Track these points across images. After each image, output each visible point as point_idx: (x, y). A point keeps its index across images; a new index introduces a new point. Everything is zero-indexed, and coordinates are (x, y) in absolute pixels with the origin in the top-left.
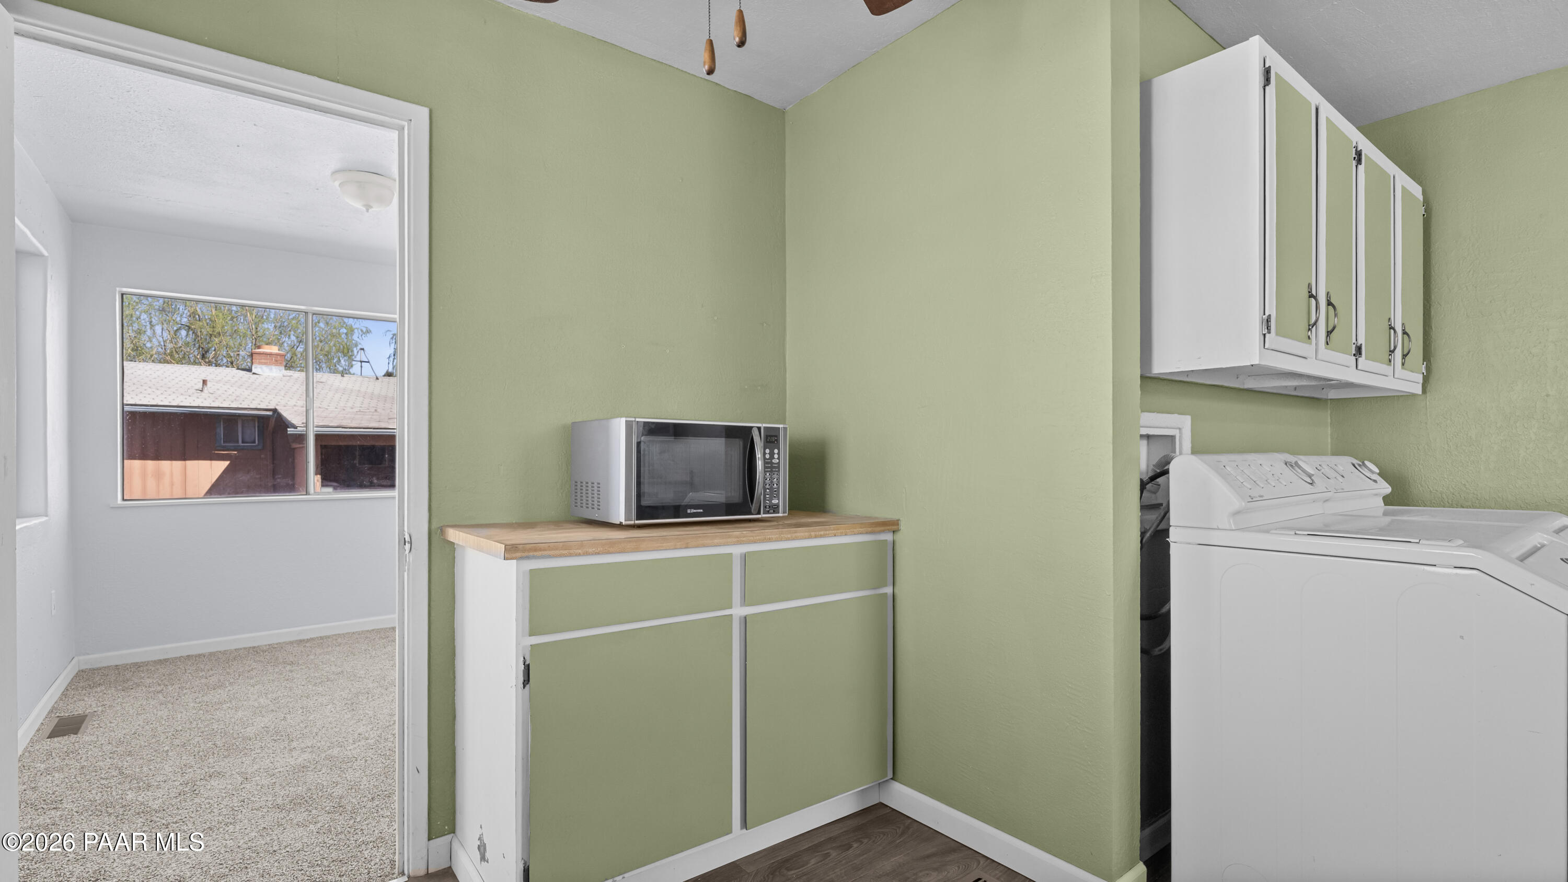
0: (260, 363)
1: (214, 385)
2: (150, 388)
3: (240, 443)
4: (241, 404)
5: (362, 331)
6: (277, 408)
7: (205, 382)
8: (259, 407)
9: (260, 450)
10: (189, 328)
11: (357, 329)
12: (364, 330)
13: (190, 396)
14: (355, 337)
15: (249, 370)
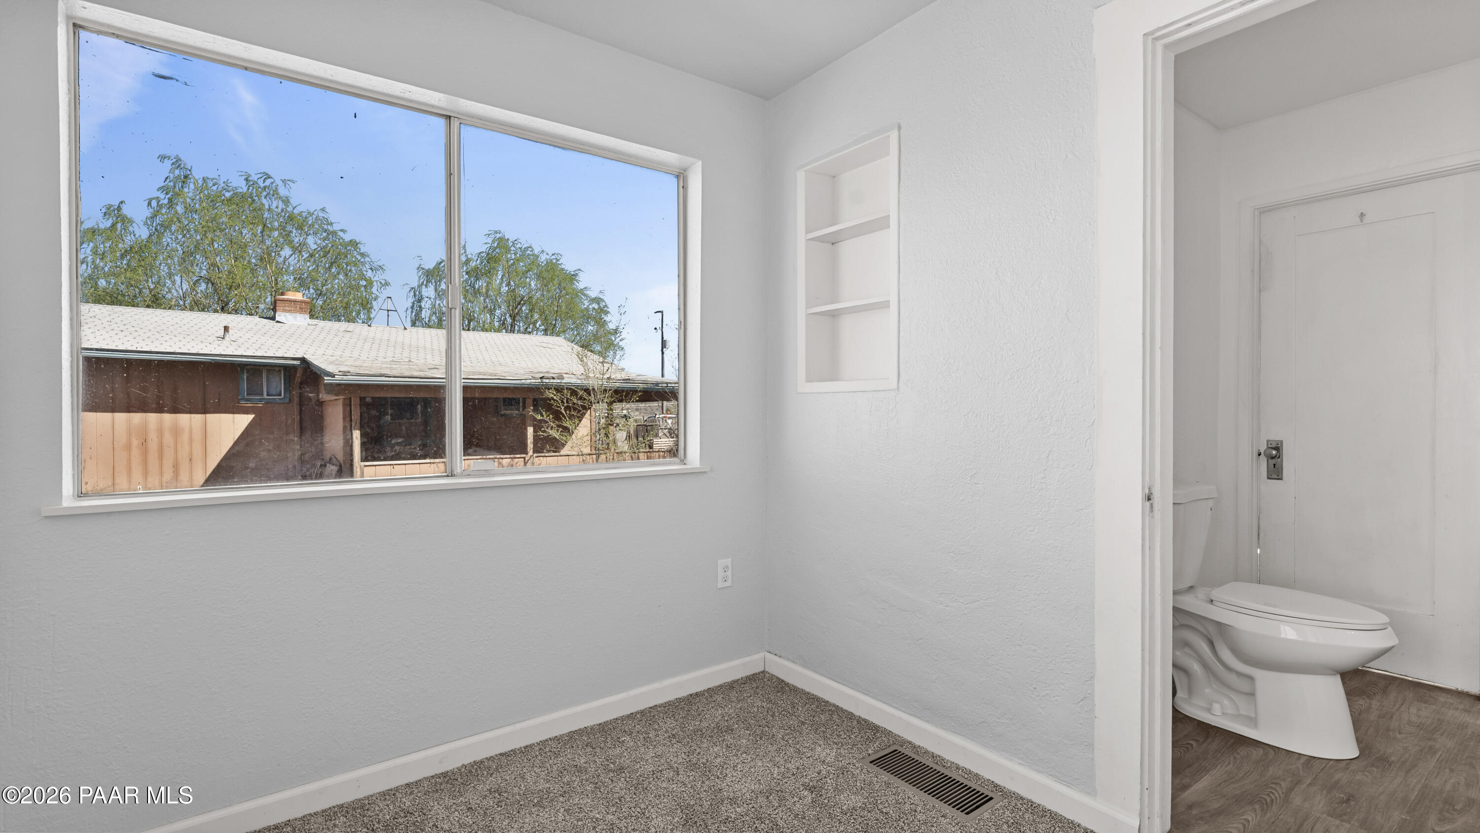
0: (284, 311)
1: (236, 333)
2: (167, 334)
3: (265, 396)
4: (266, 352)
5: (381, 283)
6: (305, 356)
7: (226, 329)
8: (286, 355)
9: (287, 403)
10: (208, 280)
11: (377, 281)
12: (383, 282)
13: (210, 344)
14: (374, 290)
15: (273, 318)
